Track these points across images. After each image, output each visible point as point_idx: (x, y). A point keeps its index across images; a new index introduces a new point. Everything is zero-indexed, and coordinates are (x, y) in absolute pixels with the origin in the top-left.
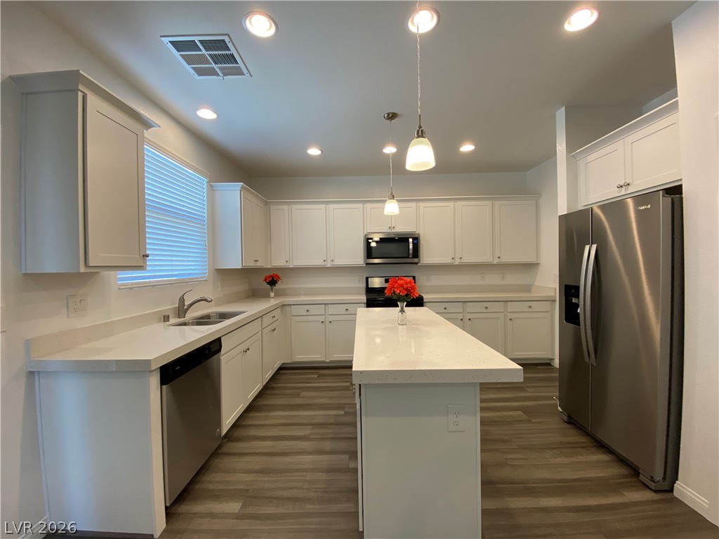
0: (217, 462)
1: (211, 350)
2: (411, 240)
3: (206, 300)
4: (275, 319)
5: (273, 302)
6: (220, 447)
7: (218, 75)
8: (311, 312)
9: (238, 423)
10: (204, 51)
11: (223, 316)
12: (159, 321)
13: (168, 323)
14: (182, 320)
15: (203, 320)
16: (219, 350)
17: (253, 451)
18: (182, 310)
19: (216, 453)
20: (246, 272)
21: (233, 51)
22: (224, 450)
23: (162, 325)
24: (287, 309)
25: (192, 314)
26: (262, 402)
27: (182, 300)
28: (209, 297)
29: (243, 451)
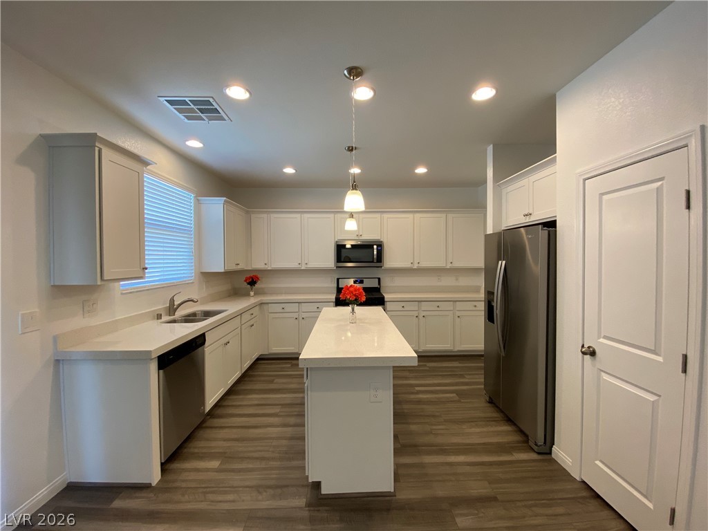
0: (201, 433)
1: (197, 343)
2: (375, 247)
3: (192, 301)
4: (253, 316)
5: (252, 300)
6: (203, 422)
7: (204, 120)
8: (286, 310)
9: (220, 404)
10: (192, 106)
11: (208, 314)
12: (154, 319)
13: (160, 321)
14: (172, 318)
15: (190, 318)
16: (204, 343)
17: (230, 425)
18: (172, 309)
19: (200, 427)
20: (228, 275)
21: (216, 106)
22: (207, 424)
23: (156, 322)
24: (265, 307)
25: (181, 313)
26: (241, 387)
27: (172, 301)
28: (195, 297)
29: (223, 425)
